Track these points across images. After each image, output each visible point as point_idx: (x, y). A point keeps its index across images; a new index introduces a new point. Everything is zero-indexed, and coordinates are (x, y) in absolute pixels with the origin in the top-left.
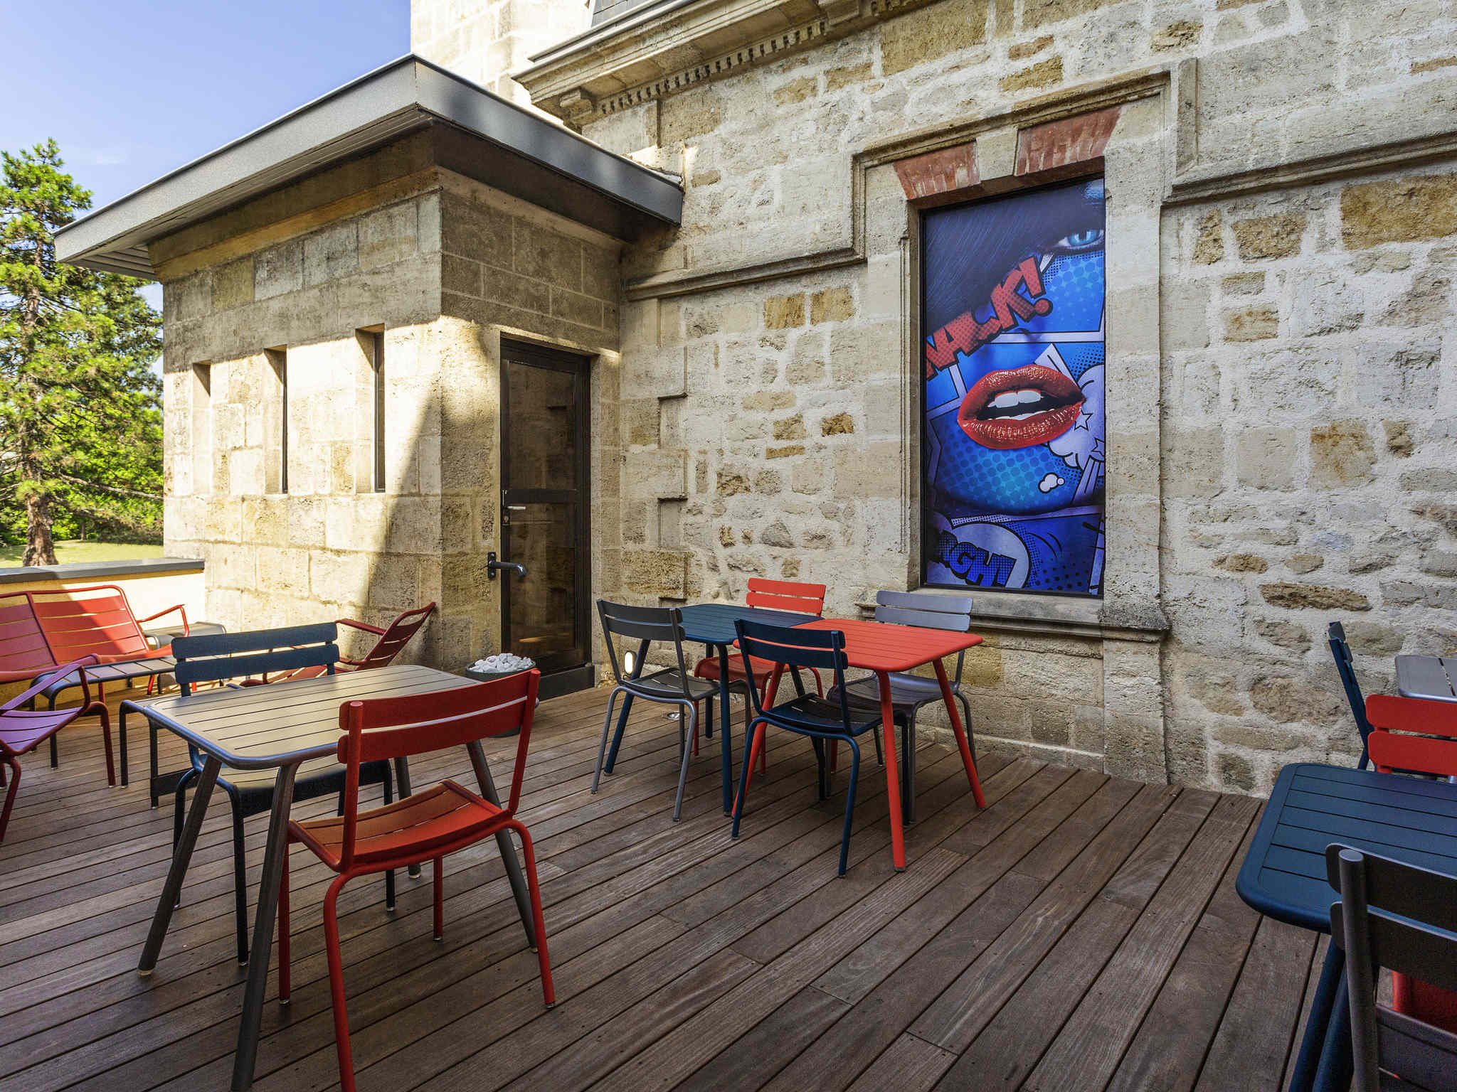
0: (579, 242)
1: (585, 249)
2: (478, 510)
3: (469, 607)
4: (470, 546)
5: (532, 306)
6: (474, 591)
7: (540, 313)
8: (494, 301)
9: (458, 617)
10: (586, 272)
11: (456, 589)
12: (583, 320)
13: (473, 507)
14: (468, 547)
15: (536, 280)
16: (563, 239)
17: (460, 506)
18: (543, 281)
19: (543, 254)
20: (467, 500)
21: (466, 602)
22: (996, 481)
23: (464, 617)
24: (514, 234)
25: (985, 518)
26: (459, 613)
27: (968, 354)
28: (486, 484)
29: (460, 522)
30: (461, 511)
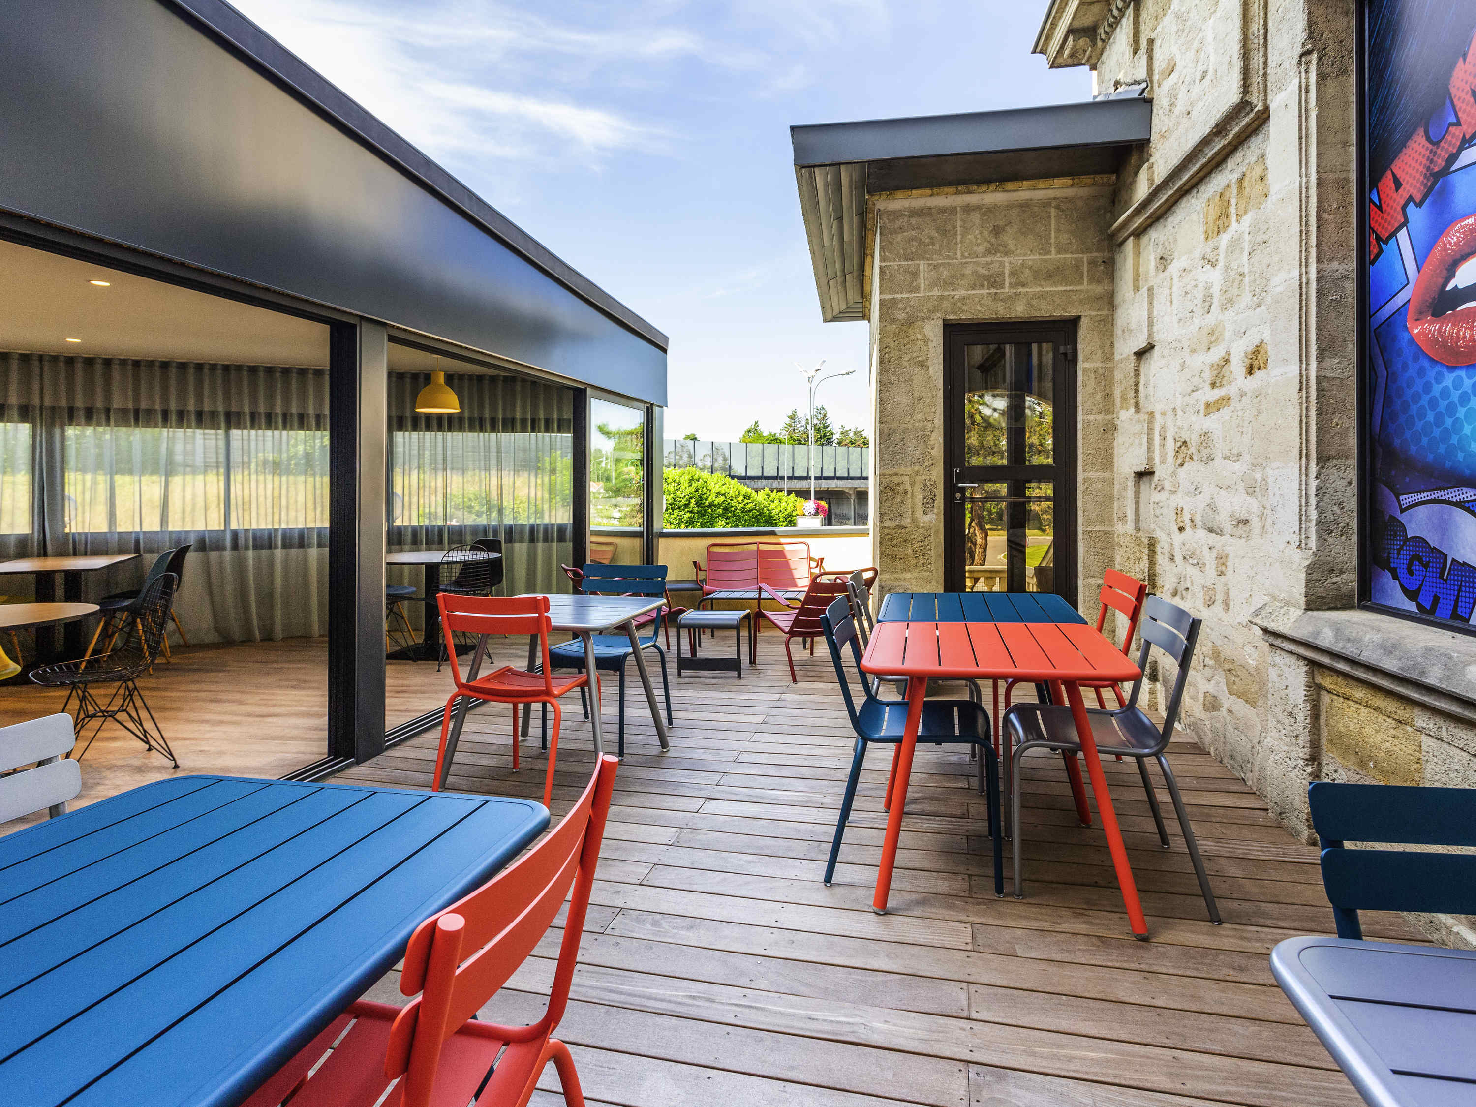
0: (1046, 204)
1: (1058, 207)
2: (917, 488)
3: (908, 576)
4: (909, 520)
5: (982, 286)
6: (913, 562)
7: (993, 291)
8: (936, 292)
9: (896, 583)
10: (1058, 230)
11: (894, 558)
12: (1055, 284)
13: (912, 484)
14: (907, 521)
15: (989, 259)
16: (1025, 206)
17: (899, 484)
18: (998, 258)
19: (997, 231)
20: (907, 478)
21: (904, 570)
22: (1457, 425)
23: (901, 583)
24: (959, 223)
25: (1444, 494)
26: (897, 579)
27: (1419, 205)
28: (927, 464)
29: (899, 499)
30: (900, 489)
